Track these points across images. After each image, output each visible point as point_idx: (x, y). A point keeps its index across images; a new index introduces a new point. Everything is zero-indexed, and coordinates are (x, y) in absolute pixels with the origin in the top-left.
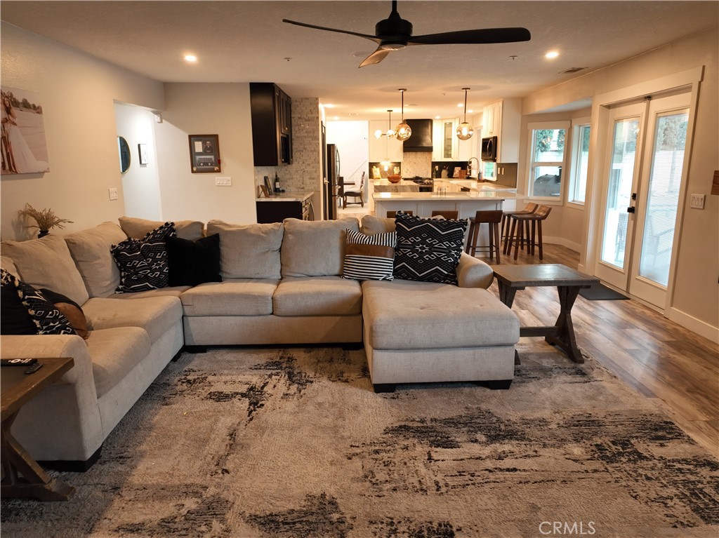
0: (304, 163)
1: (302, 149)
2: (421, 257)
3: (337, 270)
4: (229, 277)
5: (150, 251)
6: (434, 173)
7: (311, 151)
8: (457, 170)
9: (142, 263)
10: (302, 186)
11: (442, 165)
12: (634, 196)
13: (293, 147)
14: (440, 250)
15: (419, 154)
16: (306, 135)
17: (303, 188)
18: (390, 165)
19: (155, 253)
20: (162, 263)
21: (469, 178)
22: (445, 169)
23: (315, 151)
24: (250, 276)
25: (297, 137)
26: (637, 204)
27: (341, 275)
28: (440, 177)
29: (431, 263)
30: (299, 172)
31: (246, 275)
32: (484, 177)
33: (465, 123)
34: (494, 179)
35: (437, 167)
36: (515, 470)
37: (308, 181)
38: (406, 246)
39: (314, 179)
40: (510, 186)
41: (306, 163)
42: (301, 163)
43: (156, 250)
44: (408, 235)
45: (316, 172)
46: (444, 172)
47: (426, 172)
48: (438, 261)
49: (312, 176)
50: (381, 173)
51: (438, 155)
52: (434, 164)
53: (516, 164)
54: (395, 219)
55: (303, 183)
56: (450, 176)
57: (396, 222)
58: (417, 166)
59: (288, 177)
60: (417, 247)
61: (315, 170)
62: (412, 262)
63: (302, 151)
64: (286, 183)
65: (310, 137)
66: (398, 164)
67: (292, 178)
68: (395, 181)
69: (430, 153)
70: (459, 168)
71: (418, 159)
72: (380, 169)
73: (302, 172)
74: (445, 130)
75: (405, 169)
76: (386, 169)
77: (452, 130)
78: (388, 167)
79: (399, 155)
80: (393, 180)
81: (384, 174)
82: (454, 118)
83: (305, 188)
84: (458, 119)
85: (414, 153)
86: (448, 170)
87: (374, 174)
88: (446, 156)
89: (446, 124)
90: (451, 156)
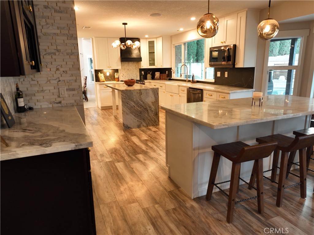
0: (57, 69)
1: (53, 51)
6: (142, 77)
7: (68, 54)
8: (157, 74)
10: (58, 100)
11: (147, 71)
13: (40, 47)
15: (131, 63)
16: (58, 31)
17: (60, 103)
18: (111, 71)
21: (170, 79)
22: (150, 73)
23: (72, 54)
25: (45, 34)
28: (146, 79)
30: (52, 82)
32: (196, 79)
34: (213, 81)
35: (143, 72)
37: (66, 94)
39: (73, 90)
41: (61, 70)
42: (54, 69)
45: (76, 81)
46: (149, 76)
47: (136, 76)
49: (71, 87)
50: (105, 77)
51: (145, 64)
52: (141, 70)
53: (254, 68)
55: (59, 97)
56: (153, 78)
59: (36, 89)
61: (74, 78)
63: (55, 54)
64: (33, 98)
65: (64, 35)
66: (117, 71)
67: (43, 91)
68: (132, 84)
69: (139, 62)
70: (159, 73)
71: (130, 67)
72: (104, 75)
73: (56, 82)
74: (149, 46)
75: (122, 75)
76: (108, 74)
77: (154, 46)
78: (110, 73)
79: (117, 64)
80: (129, 83)
81: (107, 78)
82: (156, 38)
83: (63, 102)
84: (161, 39)
85: (127, 63)
86: (151, 74)
87: (100, 78)
88: (150, 64)
89: (150, 42)
90: (154, 64)
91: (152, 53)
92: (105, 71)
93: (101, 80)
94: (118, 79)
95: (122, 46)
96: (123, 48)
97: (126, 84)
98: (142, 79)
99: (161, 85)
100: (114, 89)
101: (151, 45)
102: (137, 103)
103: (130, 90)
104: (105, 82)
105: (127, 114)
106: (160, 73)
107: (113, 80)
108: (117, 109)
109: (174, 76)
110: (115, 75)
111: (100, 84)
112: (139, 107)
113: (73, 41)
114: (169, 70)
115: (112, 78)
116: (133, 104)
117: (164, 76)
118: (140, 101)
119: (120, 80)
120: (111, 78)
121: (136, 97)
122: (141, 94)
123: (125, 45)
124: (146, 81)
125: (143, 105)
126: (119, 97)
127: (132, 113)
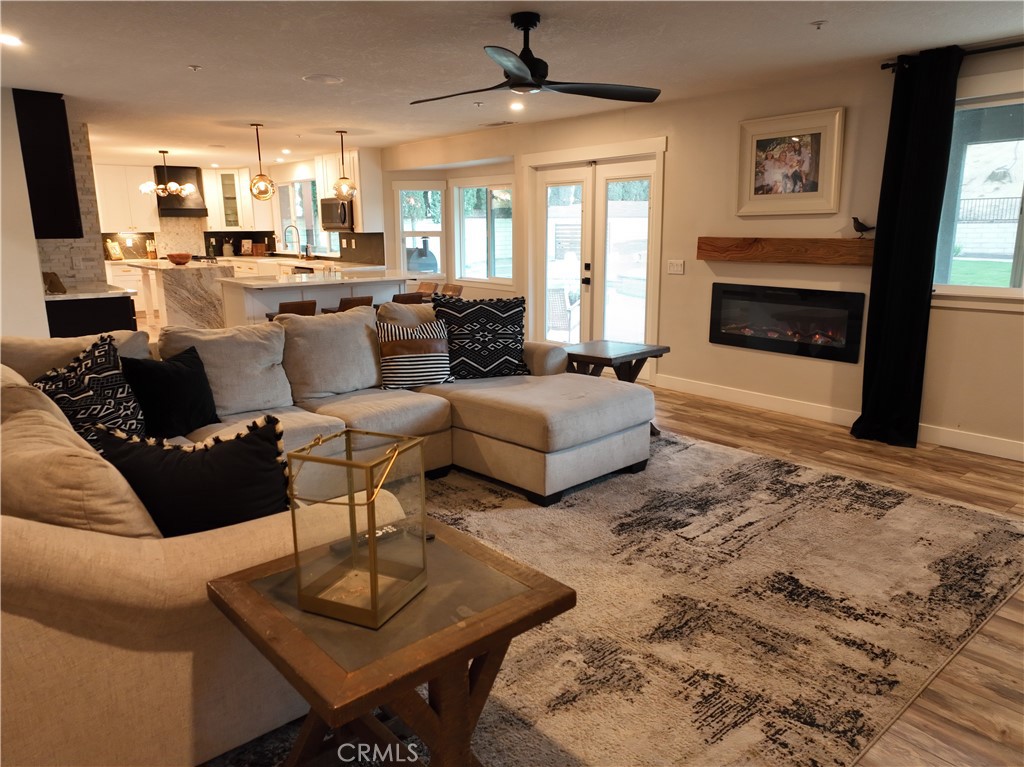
2: (485, 347)
3: (373, 380)
4: (227, 412)
5: (104, 388)
6: (211, 249)
8: (247, 244)
9: (108, 409)
10: (72, 273)
11: (222, 237)
12: (587, 267)
14: (504, 336)
15: (183, 221)
17: (73, 276)
18: (136, 237)
19: (113, 389)
20: (132, 404)
21: (273, 255)
22: (228, 242)
24: (257, 407)
26: (593, 274)
27: (381, 385)
28: (221, 254)
29: (497, 354)
30: (62, 249)
31: (252, 407)
33: (344, 178)
35: (213, 240)
36: (751, 524)
38: (461, 336)
40: (371, 263)
43: (112, 384)
44: (461, 323)
45: (95, 248)
46: (227, 248)
47: (197, 248)
48: (506, 350)
49: (88, 256)
50: (122, 249)
51: (216, 222)
52: (208, 235)
53: (382, 234)
54: (432, 304)
56: (237, 252)
57: (434, 308)
58: (184, 238)
60: (478, 336)
62: (472, 354)
66: (150, 236)
68: (183, 261)
69: (203, 218)
70: (250, 241)
71: (182, 228)
72: (120, 244)
73: (67, 249)
74: (223, 185)
75: (163, 244)
76: (129, 243)
77: (234, 185)
78: (133, 240)
79: (151, 221)
80: (179, 260)
81: (127, 252)
82: (238, 169)
83: (77, 276)
84: (247, 170)
85: (174, 218)
86: (233, 244)
87: (112, 252)
88: (229, 223)
89: (224, 177)
90: (236, 223)
91: (230, 200)
92: (121, 235)
93: (114, 257)
94: (154, 255)
95: (160, 191)
96: (162, 194)
97: (173, 262)
98: (212, 255)
99: (251, 265)
100: (145, 269)
101: (228, 181)
102: (194, 293)
103: (179, 270)
104: (124, 261)
105: (176, 311)
106: (253, 243)
107: (142, 257)
108: (157, 317)
109: (280, 248)
110: (147, 244)
111: (112, 265)
112: (197, 299)
113: (91, 197)
114: (270, 234)
115: (140, 251)
116: (185, 294)
117: (261, 247)
118: (199, 289)
119: (159, 256)
120: (138, 253)
121: (191, 282)
122: (201, 277)
123: (166, 189)
124: (218, 258)
125: (205, 296)
126: (158, 285)
127: (185, 309)
